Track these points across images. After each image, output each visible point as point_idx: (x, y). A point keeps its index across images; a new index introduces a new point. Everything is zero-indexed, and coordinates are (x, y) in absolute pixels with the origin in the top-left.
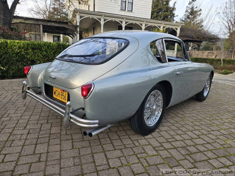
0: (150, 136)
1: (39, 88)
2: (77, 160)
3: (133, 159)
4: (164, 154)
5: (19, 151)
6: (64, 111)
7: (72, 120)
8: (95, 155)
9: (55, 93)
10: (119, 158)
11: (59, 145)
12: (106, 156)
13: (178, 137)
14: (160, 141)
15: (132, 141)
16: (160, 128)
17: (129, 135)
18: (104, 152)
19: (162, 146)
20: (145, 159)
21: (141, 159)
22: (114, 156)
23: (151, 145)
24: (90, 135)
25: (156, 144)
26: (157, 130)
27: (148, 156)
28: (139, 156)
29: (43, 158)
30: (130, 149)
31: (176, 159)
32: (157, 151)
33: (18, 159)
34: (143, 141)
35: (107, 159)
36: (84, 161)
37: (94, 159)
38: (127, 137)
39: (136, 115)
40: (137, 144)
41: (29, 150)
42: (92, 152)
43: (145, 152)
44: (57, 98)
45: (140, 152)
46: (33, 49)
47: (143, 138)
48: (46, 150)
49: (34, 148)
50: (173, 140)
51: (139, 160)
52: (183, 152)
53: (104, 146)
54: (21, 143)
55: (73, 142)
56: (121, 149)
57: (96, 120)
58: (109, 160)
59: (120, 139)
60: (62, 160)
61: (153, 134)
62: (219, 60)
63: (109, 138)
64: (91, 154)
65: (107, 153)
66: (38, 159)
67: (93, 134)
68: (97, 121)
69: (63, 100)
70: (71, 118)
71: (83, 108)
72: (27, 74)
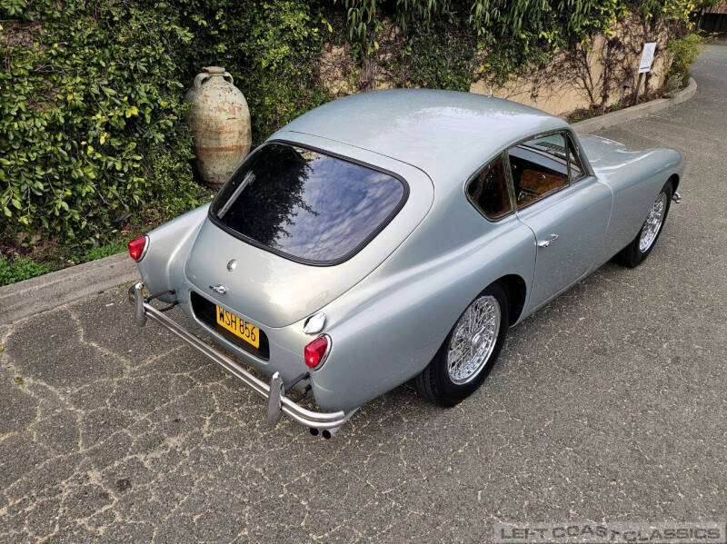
1: (173, 292)
6: (267, 388)
7: (284, 409)
9: (222, 315)
24: (327, 436)
44: (229, 328)
57: (338, 411)
67: (333, 432)
68: (341, 413)
69: (247, 339)
70: (283, 404)
71: (307, 376)
72: (137, 259)
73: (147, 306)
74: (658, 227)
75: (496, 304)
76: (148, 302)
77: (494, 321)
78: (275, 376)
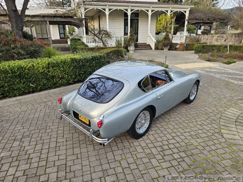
0: (141, 139)
1: (69, 111)
2: (97, 157)
3: (129, 155)
4: (147, 151)
5: (65, 153)
6: (89, 133)
7: (93, 138)
8: (107, 154)
9: (80, 116)
10: (121, 155)
11: (86, 148)
12: (113, 154)
13: (159, 139)
14: (147, 142)
15: (129, 143)
16: (149, 132)
17: (127, 139)
18: (112, 151)
19: (147, 146)
20: (136, 155)
21: (133, 155)
22: (118, 154)
23: (141, 146)
24: (104, 145)
25: (144, 145)
26: (147, 134)
27: (138, 153)
28: (132, 153)
29: (79, 157)
30: (127, 149)
31: (153, 154)
32: (143, 149)
33: (66, 157)
34: (136, 143)
35: (114, 156)
36: (101, 158)
37: (107, 156)
38: (127, 140)
39: (130, 130)
40: (132, 145)
41: (70, 152)
42: (105, 152)
43: (136, 151)
44: (81, 119)
45: (133, 150)
46: (52, 67)
47: (137, 141)
48: (80, 152)
49: (72, 151)
50: (156, 141)
51: (132, 156)
52: (159, 149)
53: (112, 148)
54: (65, 148)
55: (94, 146)
56: (122, 149)
57: (106, 138)
58: (115, 157)
59: (122, 142)
60: (90, 158)
61: (143, 137)
62: (226, 47)
63: (115, 141)
64: (105, 153)
65: (114, 152)
66: (76, 157)
67: (105, 144)
69: (86, 122)
70: (93, 137)
71: (99, 131)
72: (60, 103)
73: (62, 115)
74: (195, 93)
75: (149, 113)
76: (62, 114)
77: (148, 117)
78: (91, 130)
